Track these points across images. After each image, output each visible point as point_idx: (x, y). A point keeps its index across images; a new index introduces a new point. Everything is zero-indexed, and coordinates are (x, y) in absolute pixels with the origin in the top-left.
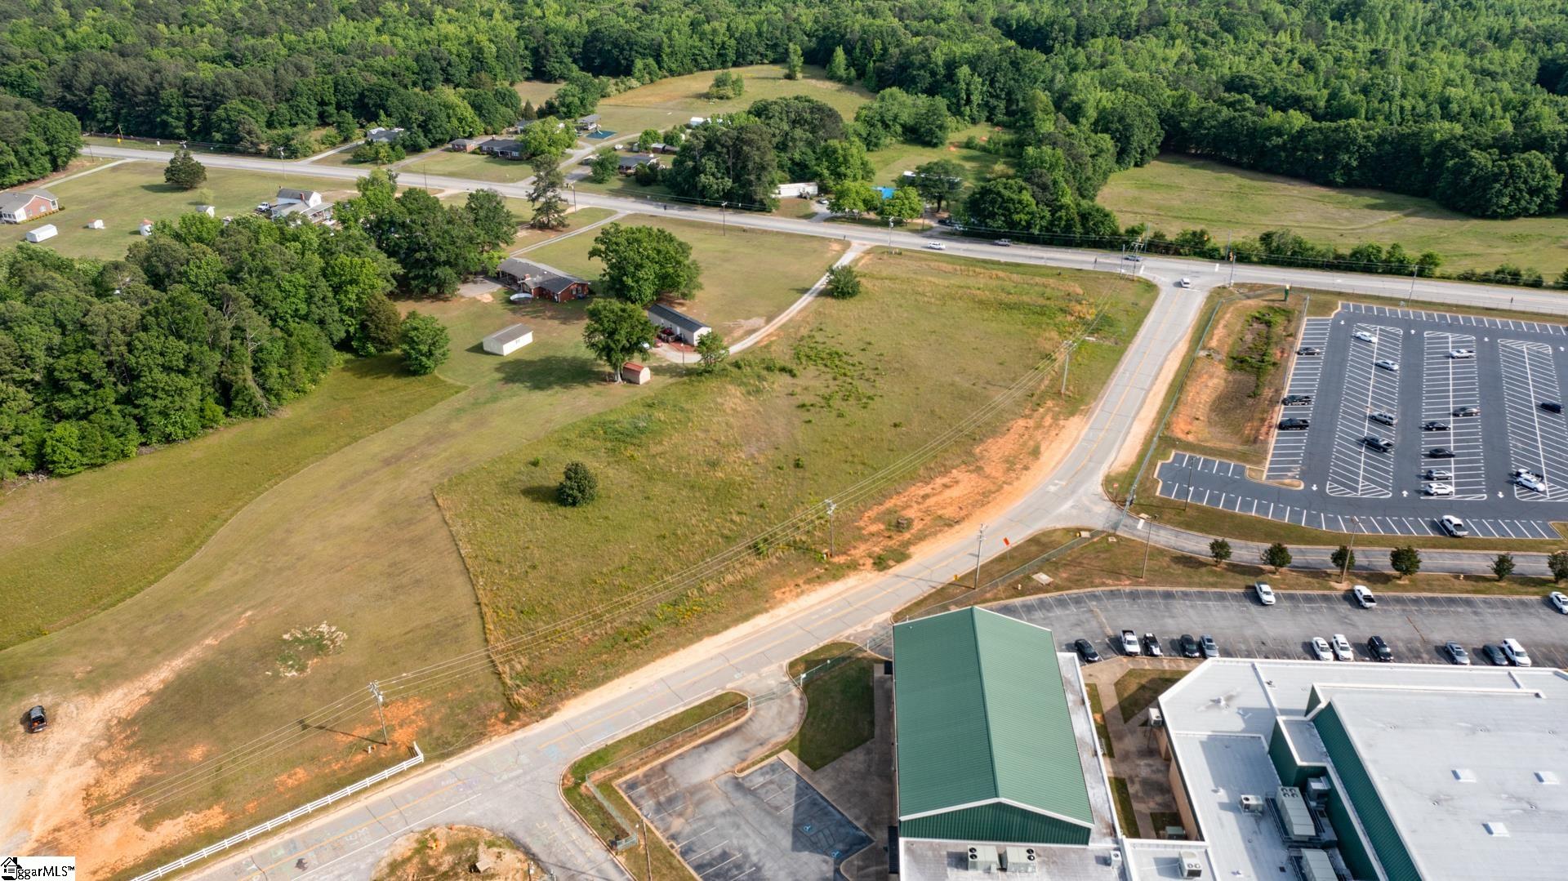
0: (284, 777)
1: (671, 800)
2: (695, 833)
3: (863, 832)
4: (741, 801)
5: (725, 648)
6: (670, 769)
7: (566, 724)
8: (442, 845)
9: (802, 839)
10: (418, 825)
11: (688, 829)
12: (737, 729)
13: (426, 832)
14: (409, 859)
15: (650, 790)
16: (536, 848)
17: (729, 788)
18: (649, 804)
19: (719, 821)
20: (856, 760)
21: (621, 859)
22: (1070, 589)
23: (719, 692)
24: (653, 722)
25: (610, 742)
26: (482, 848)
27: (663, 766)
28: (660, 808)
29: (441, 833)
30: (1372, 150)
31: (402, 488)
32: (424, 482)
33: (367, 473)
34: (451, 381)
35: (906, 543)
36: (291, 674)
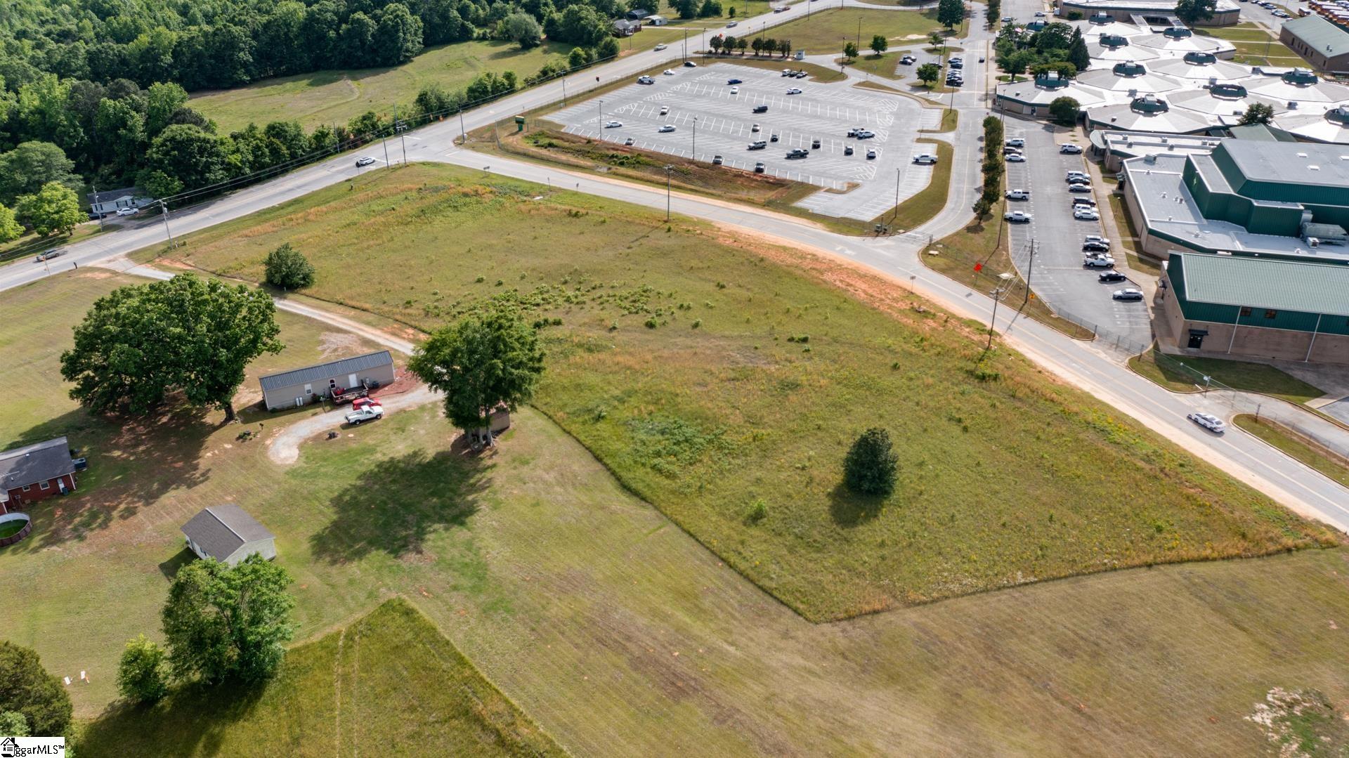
31: (799, 661)
32: (786, 635)
33: (723, 716)
34: (342, 627)
35: (953, 317)
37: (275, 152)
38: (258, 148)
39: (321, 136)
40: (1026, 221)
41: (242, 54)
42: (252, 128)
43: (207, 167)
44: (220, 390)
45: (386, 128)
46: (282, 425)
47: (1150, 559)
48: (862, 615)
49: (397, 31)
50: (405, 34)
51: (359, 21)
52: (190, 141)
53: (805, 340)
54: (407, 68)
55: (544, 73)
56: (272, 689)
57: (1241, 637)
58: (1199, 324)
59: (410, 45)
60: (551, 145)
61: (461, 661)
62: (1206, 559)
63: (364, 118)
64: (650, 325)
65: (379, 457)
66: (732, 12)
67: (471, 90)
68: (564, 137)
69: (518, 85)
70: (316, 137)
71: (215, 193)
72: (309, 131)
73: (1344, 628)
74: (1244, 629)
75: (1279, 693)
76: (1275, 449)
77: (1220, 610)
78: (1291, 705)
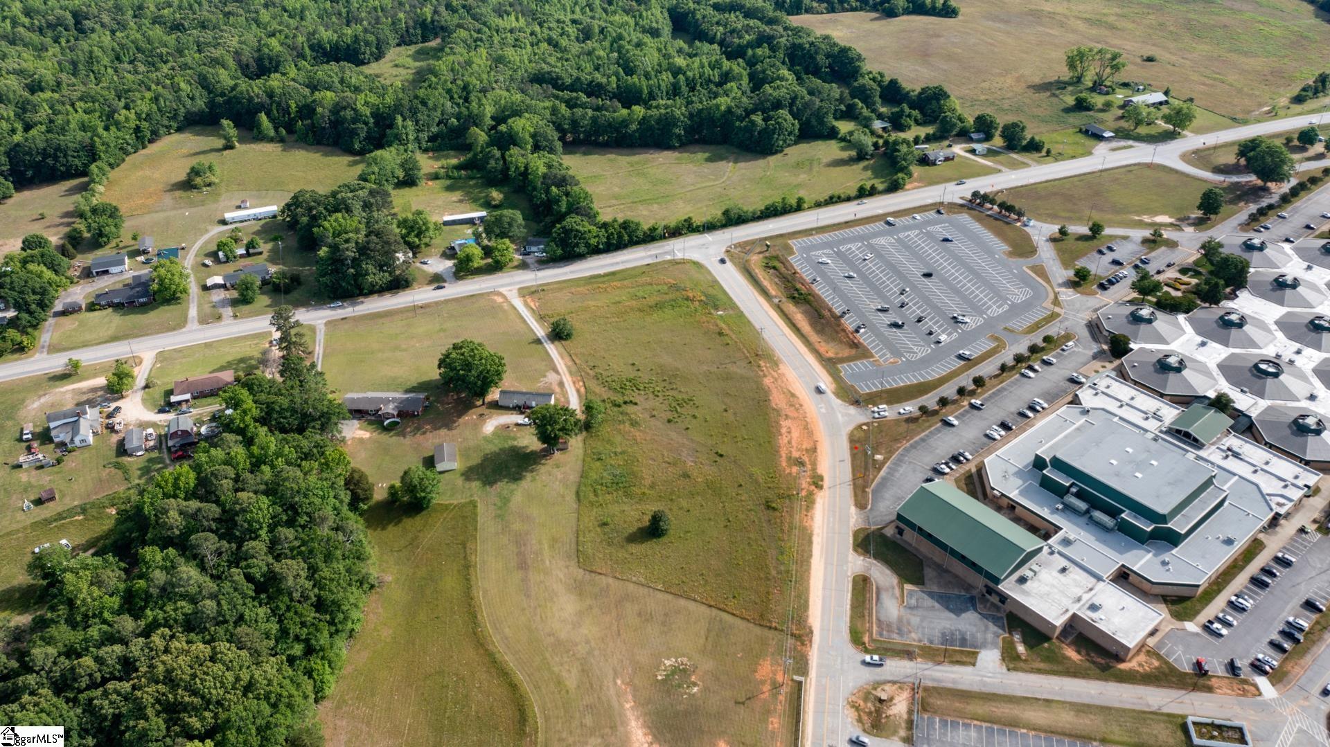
0: (770, 726)
1: (899, 629)
2: (923, 634)
3: (968, 595)
4: (920, 612)
5: (823, 560)
6: (882, 618)
7: (822, 629)
8: (862, 703)
9: (958, 611)
10: (842, 702)
11: (920, 635)
12: (877, 588)
13: (848, 703)
14: (859, 716)
15: (888, 631)
16: (890, 678)
17: (909, 611)
18: (895, 636)
19: (925, 624)
20: (929, 573)
21: (919, 660)
22: (892, 454)
23: (850, 579)
24: (849, 607)
25: (848, 624)
26: (874, 692)
27: (878, 620)
28: (900, 633)
29: (854, 698)
30: (689, 122)
31: (562, 577)
32: (567, 567)
33: (525, 580)
34: (455, 502)
35: (814, 469)
36: (695, 689)
37: (620, 236)
38: (612, 234)
39: (653, 229)
40: (952, 425)
41: (677, 131)
42: (615, 220)
43: (577, 245)
44: (482, 393)
45: (698, 227)
46: (498, 414)
47: (712, 603)
48: (595, 572)
49: (774, 133)
50: (779, 135)
51: (753, 122)
52: (572, 230)
53: (721, 456)
54: (772, 160)
55: (831, 198)
56: (424, 513)
57: (702, 641)
58: (902, 525)
59: (781, 143)
60: (774, 268)
61: (476, 529)
62: (733, 614)
63: (685, 221)
64: (669, 421)
65: (515, 443)
66: (1048, 152)
67: (767, 209)
68: (787, 264)
69: (806, 206)
70: (650, 229)
71: (580, 257)
72: (645, 227)
73: (741, 658)
74: (707, 639)
75: (685, 660)
76: (849, 595)
77: (709, 631)
78: (682, 664)
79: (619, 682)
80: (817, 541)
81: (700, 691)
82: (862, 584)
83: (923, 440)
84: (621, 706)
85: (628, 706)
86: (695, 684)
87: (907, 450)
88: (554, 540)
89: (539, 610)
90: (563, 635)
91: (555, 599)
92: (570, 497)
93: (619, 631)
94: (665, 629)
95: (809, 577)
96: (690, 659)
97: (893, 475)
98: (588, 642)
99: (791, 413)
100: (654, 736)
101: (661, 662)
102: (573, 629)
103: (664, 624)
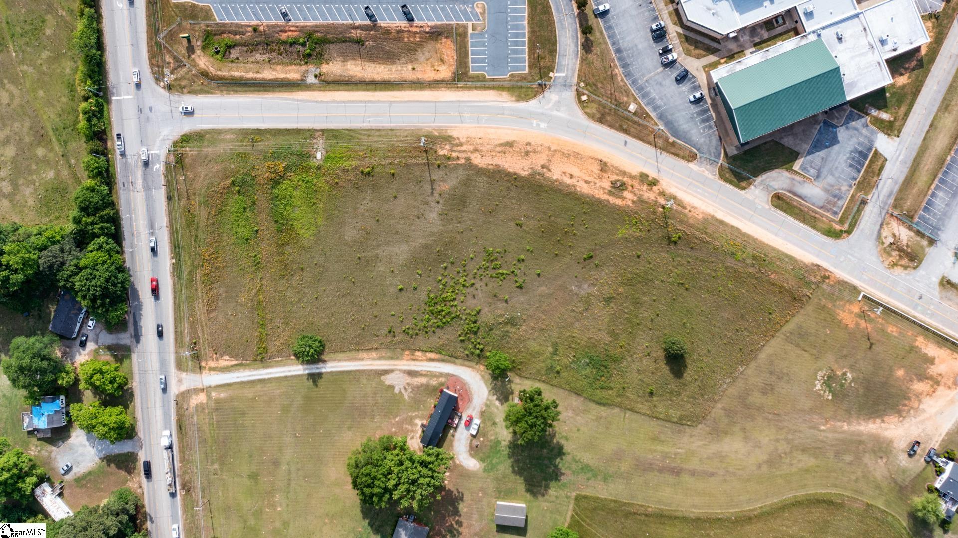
0: (894, 333)
1: (835, 196)
2: (845, 180)
3: (822, 124)
4: (825, 171)
6: (821, 204)
7: (818, 256)
8: (891, 259)
10: (887, 273)
11: (845, 184)
12: (790, 192)
13: (889, 268)
14: (901, 266)
15: (834, 206)
16: (878, 227)
17: (820, 179)
18: (840, 203)
19: (837, 175)
20: (788, 141)
21: (869, 197)
22: (633, 94)
23: (773, 209)
24: (801, 225)
25: (819, 234)
26: (885, 245)
27: (821, 208)
28: (840, 198)
29: (887, 263)
31: (701, 443)
32: (691, 436)
33: (693, 473)
34: (571, 512)
35: (632, 177)
36: (849, 375)
48: (706, 415)
53: (591, 257)
57: (806, 355)
62: (788, 321)
64: (521, 287)
73: (831, 331)
74: (805, 351)
75: (820, 374)
76: (790, 218)
77: (798, 345)
78: (824, 377)
79: (823, 428)
80: (720, 215)
81: (851, 373)
82: (780, 201)
83: (618, 51)
84: (844, 432)
85: (846, 427)
86: (845, 374)
87: (628, 75)
88: (655, 439)
89: (731, 469)
90: (765, 457)
91: (724, 454)
92: (604, 411)
93: (775, 414)
94: (786, 378)
95: (761, 242)
96: (821, 370)
97: (659, 107)
98: (778, 441)
99: (542, 159)
100: (878, 417)
101: (816, 392)
102: (760, 447)
103: (780, 378)
